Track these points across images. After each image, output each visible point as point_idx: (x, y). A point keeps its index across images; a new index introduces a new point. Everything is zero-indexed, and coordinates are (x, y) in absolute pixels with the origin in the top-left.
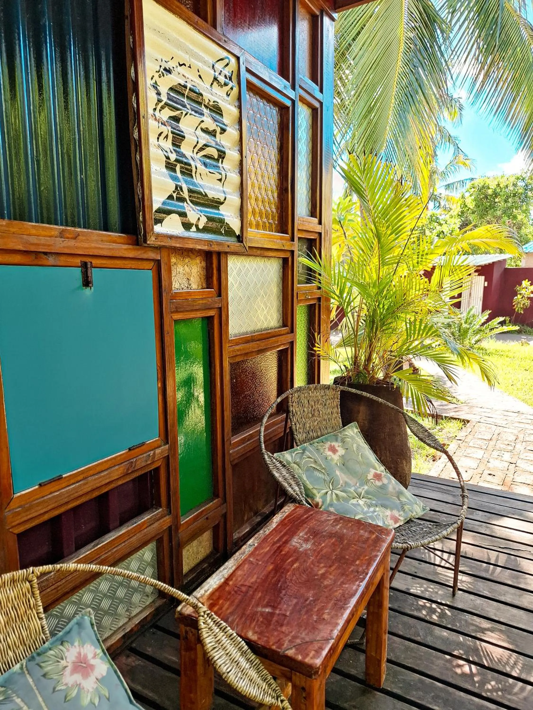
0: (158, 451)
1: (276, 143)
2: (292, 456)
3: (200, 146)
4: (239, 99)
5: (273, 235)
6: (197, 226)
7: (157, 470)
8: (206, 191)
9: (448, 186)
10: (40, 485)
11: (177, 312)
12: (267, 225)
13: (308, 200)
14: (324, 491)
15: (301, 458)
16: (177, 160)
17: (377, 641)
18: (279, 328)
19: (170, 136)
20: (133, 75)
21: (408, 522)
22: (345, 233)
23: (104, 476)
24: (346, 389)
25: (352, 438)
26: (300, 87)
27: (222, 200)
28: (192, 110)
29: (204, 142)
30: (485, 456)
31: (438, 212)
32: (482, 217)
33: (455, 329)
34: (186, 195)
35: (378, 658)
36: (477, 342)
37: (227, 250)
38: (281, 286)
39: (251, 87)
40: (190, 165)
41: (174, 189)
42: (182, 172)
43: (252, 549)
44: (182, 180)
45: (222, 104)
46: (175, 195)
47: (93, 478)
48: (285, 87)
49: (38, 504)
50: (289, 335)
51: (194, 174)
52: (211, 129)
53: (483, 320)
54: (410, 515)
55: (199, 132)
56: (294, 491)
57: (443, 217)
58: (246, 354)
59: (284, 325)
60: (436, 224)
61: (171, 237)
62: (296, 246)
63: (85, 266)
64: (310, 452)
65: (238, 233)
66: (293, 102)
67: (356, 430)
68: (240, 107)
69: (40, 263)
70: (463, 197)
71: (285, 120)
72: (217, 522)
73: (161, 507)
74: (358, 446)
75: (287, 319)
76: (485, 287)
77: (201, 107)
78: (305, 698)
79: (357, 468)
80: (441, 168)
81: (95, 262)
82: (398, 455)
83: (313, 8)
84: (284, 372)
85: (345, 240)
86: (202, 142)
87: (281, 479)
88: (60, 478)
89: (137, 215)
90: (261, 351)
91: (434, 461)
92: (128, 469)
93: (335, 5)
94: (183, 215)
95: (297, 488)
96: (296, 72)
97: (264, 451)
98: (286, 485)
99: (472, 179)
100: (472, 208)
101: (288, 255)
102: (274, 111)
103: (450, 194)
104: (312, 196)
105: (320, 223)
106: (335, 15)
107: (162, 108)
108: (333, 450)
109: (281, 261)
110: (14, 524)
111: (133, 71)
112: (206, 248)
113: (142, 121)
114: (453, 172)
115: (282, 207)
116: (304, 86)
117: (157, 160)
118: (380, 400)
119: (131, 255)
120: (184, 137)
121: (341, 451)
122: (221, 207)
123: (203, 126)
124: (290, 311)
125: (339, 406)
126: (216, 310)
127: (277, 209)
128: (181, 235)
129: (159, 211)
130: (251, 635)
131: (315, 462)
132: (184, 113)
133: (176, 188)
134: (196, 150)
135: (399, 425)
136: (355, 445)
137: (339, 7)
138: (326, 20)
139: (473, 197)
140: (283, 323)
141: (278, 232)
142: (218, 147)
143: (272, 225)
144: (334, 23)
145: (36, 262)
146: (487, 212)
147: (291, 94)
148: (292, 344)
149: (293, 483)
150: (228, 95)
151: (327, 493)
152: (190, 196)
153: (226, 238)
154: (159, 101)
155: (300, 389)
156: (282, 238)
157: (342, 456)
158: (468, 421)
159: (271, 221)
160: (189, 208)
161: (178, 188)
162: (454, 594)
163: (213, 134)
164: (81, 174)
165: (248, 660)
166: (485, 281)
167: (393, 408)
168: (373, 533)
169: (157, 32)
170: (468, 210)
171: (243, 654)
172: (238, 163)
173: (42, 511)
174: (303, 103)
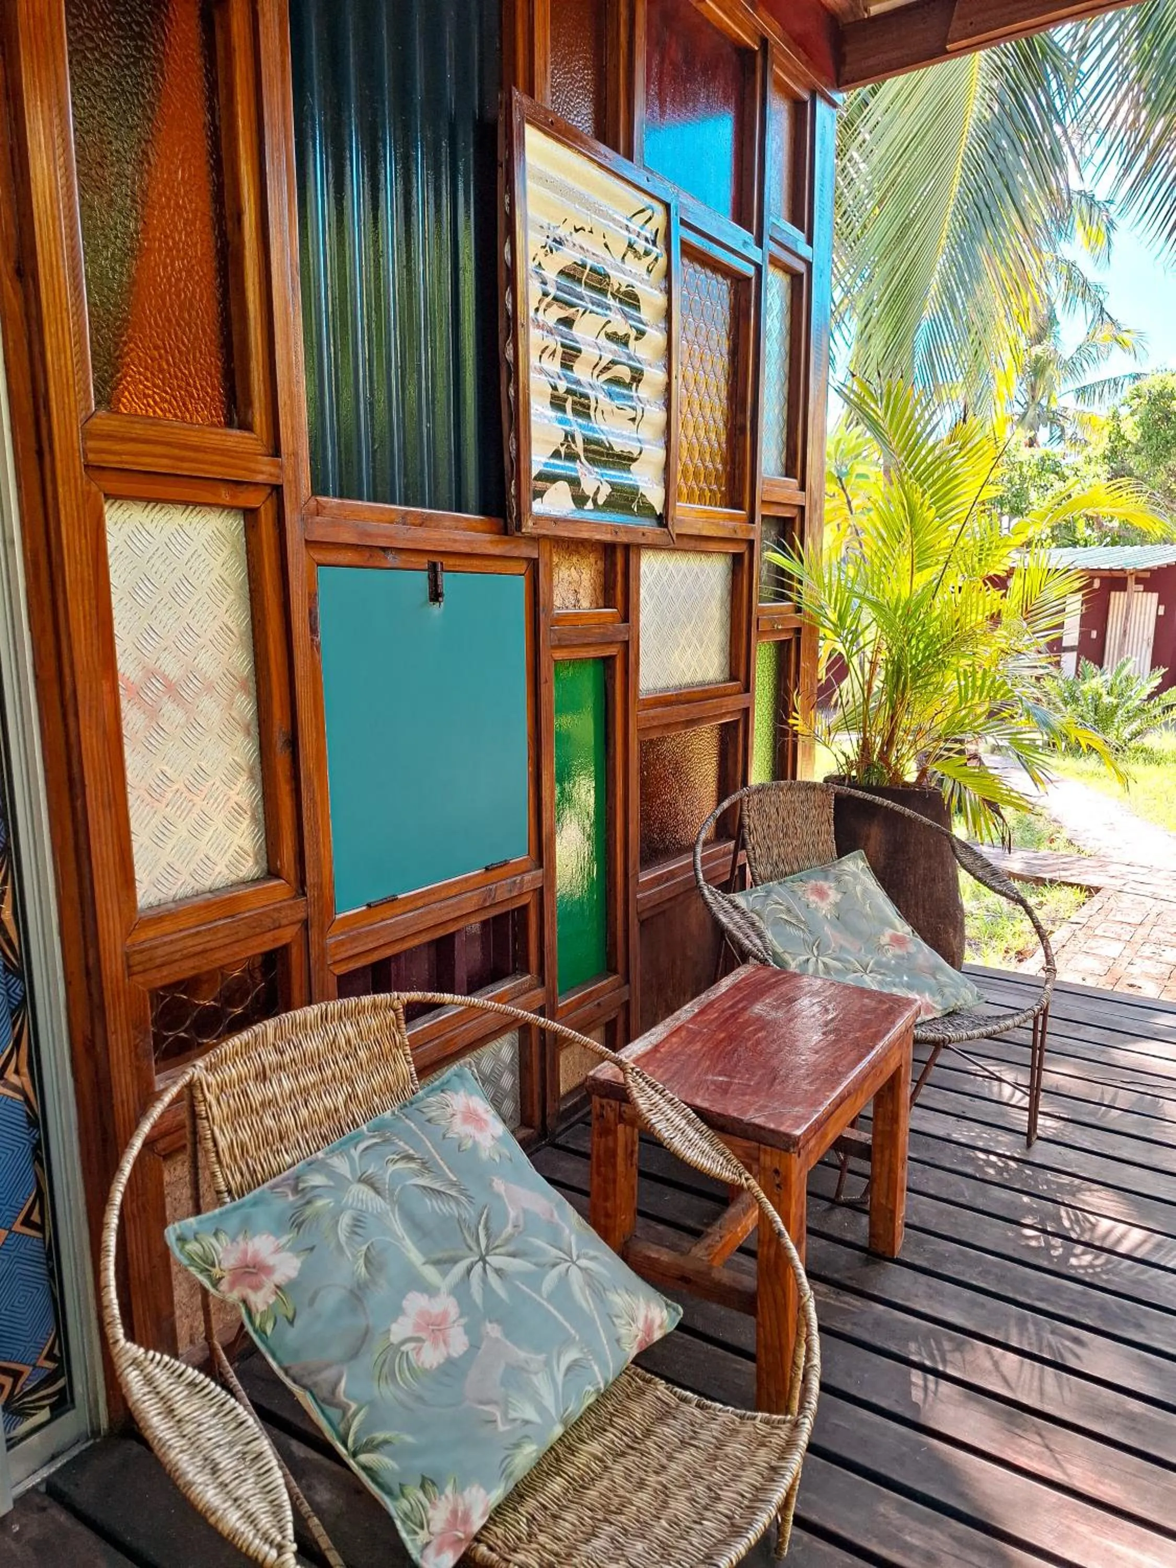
0: (527, 877)
1: (725, 346)
2: (747, 901)
3: (603, 363)
4: (668, 275)
5: (713, 512)
6: (595, 501)
7: (525, 908)
8: (611, 439)
9: (1082, 392)
10: (369, 905)
11: (560, 647)
12: (708, 494)
13: (781, 446)
14: (805, 958)
15: (764, 904)
16: (568, 391)
17: (889, 1177)
18: (724, 682)
19: (560, 350)
20: (508, 256)
21: (949, 1015)
22: (849, 503)
23: (452, 905)
24: (846, 790)
25: (854, 875)
26: (772, 238)
27: (635, 456)
28: (593, 304)
29: (611, 357)
30: (1124, 953)
31: (1057, 450)
32: (1156, 461)
33: (1085, 708)
34: (579, 447)
35: (890, 1206)
36: (1135, 735)
37: (642, 541)
38: (728, 605)
39: (689, 251)
40: (587, 397)
41: (562, 440)
42: (573, 410)
43: (690, 1015)
44: (573, 423)
45: (641, 289)
46: (563, 450)
47: (438, 905)
48: (745, 243)
49: (368, 933)
50: (740, 696)
51: (592, 413)
52: (621, 333)
53: (1149, 689)
54: (953, 1004)
55: (603, 341)
56: (755, 945)
57: (1069, 460)
58: (667, 726)
59: (733, 677)
60: (1052, 476)
61: (556, 521)
62: (758, 530)
63: (433, 570)
64: (779, 895)
65: (659, 510)
66: (759, 268)
67: (861, 864)
68: (669, 292)
69: (377, 564)
70: (1115, 416)
71: (743, 302)
72: (613, 1016)
73: (528, 972)
74: (865, 891)
75: (738, 665)
76: (1158, 617)
77: (606, 296)
78: (778, 1186)
79: (864, 926)
80: (1067, 351)
81: (449, 562)
82: (939, 916)
83: (796, 89)
84: (730, 763)
85: (850, 516)
86: (608, 357)
87: (731, 926)
88: (394, 899)
89: (507, 485)
90: (690, 723)
91: (1020, 961)
92: (485, 900)
93: (838, 80)
94: (574, 482)
95: (758, 941)
96: (765, 213)
97: (702, 883)
98: (741, 936)
99: (1137, 377)
100: (1134, 441)
101: (742, 548)
102: (725, 287)
103: (1086, 410)
104: (788, 438)
105: (803, 488)
106: (838, 97)
107: (549, 305)
108: (821, 894)
109: (729, 560)
110: (338, 958)
111: (507, 248)
112: (608, 538)
113: (521, 331)
114: (1094, 360)
115: (733, 461)
116: (778, 237)
117: (541, 394)
118: (908, 811)
119: (496, 551)
120: (579, 351)
121: (834, 896)
122: (634, 467)
123: (610, 329)
124: (743, 652)
125: (832, 822)
126: (618, 645)
127: (724, 463)
128: (570, 517)
129: (541, 477)
130: (698, 1102)
131: (789, 911)
132: (581, 310)
133: (566, 437)
134: (596, 372)
135: (943, 864)
136: (858, 888)
137: (847, 83)
138: (822, 108)
139: (1137, 418)
140: (731, 674)
141: (726, 507)
142: (631, 363)
143: (715, 494)
144: (834, 111)
145: (370, 563)
146: (1168, 450)
147: (755, 254)
148: (746, 713)
149: (752, 934)
150: (649, 271)
151: (808, 960)
152: (585, 450)
153: (639, 520)
154: (545, 294)
155: (761, 789)
156: (732, 518)
157: (836, 905)
158: (1098, 890)
159: (714, 487)
160: (584, 470)
161: (569, 437)
162: (1029, 1145)
163: (623, 341)
164: (428, 421)
165: (697, 1130)
166: (1159, 604)
167: (930, 826)
168: (885, 1003)
169: (545, 180)
170: (1127, 445)
171: (690, 1122)
172: (662, 388)
173: (371, 946)
174: (776, 266)
